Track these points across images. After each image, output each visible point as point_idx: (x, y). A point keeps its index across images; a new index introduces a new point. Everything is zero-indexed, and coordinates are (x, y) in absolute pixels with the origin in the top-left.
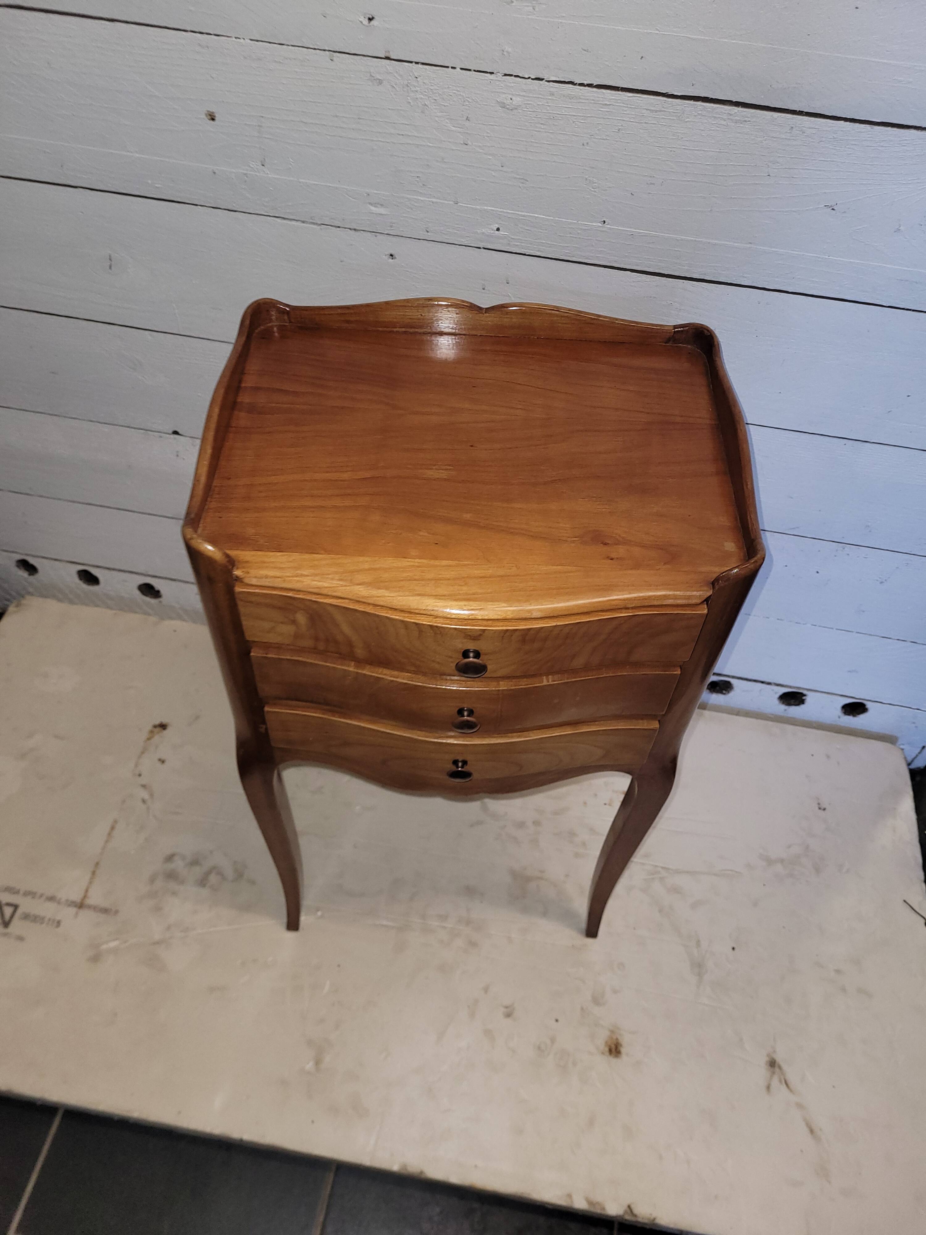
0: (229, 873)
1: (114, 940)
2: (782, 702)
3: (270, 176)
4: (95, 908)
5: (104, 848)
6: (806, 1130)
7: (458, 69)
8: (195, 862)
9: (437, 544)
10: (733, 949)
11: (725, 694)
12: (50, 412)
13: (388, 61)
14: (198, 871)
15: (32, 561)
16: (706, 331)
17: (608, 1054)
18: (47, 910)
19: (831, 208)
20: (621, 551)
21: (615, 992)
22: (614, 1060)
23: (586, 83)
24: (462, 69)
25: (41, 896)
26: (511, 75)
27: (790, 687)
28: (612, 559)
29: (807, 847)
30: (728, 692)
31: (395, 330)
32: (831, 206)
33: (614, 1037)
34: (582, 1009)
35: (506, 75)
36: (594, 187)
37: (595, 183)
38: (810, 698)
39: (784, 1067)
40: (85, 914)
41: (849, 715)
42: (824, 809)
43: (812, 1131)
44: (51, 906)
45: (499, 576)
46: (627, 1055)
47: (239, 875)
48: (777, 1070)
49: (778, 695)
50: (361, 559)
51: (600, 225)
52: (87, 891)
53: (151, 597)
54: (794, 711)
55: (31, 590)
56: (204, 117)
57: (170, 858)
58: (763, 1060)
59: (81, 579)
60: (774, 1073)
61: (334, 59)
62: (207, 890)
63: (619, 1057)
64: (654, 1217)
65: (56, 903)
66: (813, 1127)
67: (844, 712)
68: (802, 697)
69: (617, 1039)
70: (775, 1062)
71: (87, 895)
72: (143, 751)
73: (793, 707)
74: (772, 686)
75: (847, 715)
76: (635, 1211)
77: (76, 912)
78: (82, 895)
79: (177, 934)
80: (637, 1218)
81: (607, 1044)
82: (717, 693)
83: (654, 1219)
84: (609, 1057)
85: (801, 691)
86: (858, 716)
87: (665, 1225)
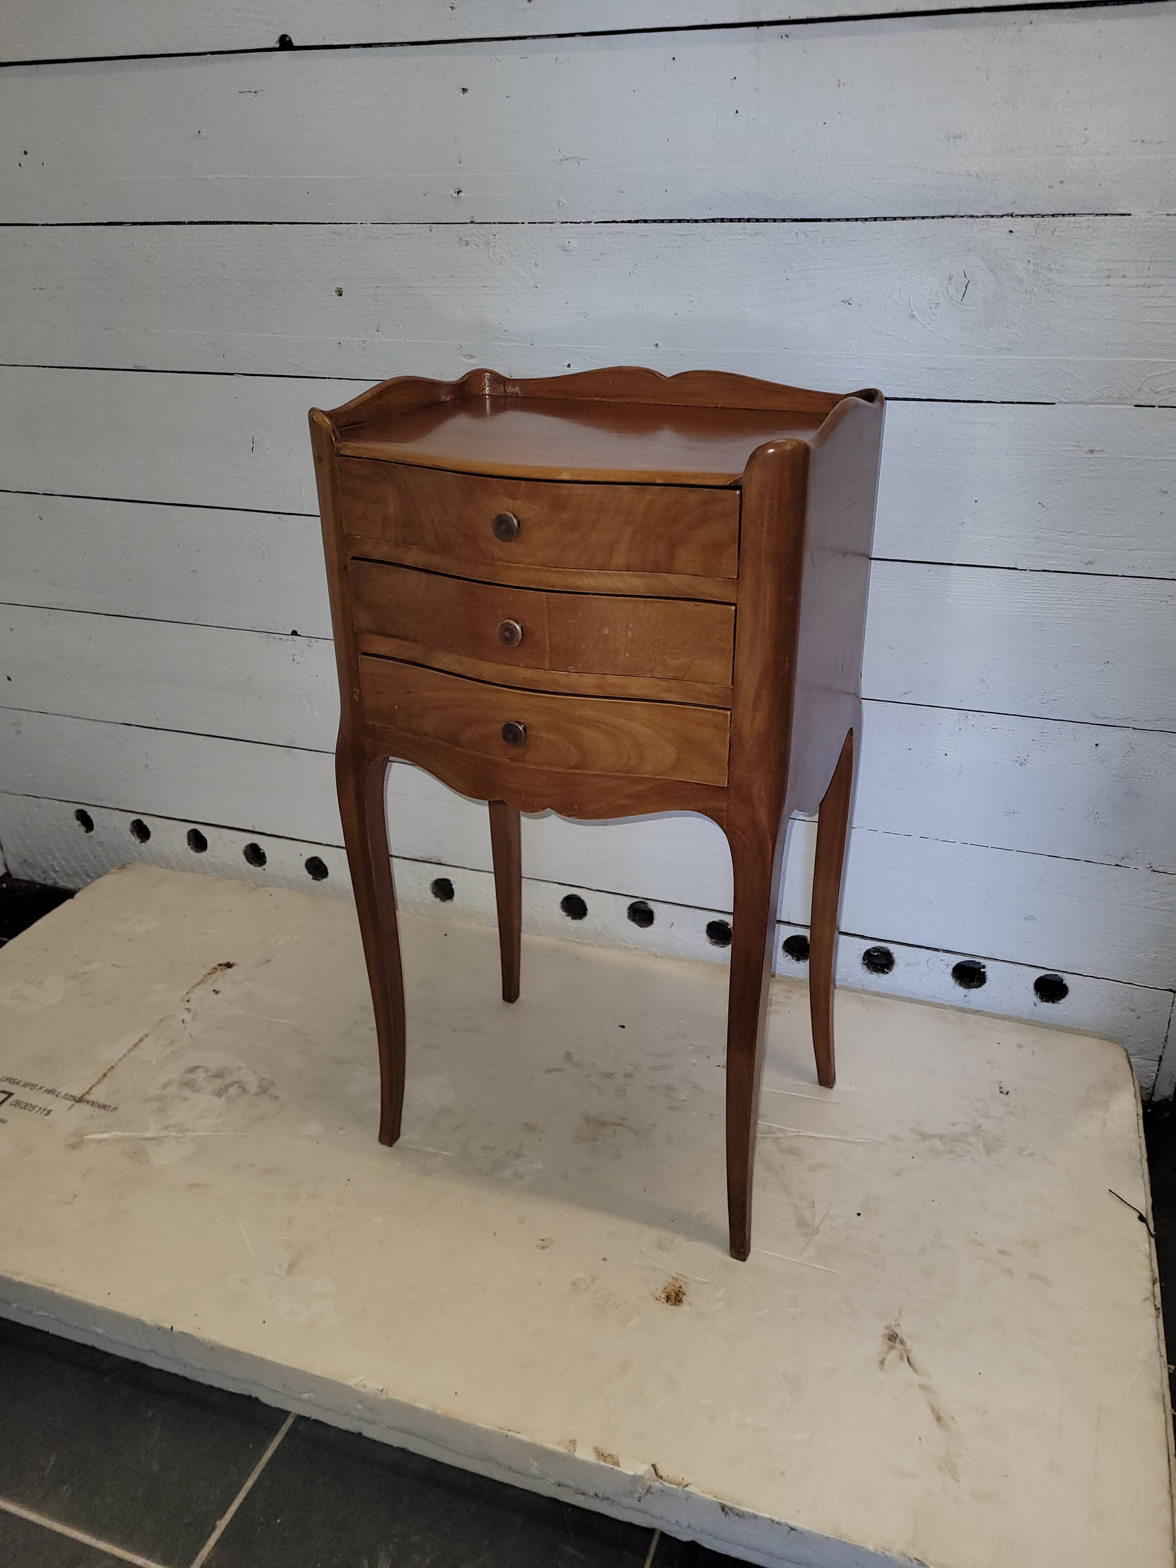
0: (253, 1088)
1: (103, 1132)
2: (956, 979)
4: (93, 1104)
5: (125, 1055)
6: (932, 1417)
7: (527, 224)
8: (219, 1075)
11: (887, 973)
13: (473, 225)
14: (219, 1083)
15: (147, 822)
17: (664, 1300)
18: (42, 1100)
21: (689, 1240)
22: (668, 1307)
25: (41, 1088)
26: (566, 222)
27: (963, 954)
29: (979, 1127)
33: (677, 1285)
34: (642, 1252)
35: (563, 223)
39: (909, 1344)
40: (81, 1109)
41: (1048, 1002)
42: (1007, 1093)
43: (939, 1419)
44: (48, 1097)
46: (690, 1304)
47: (263, 1090)
48: (898, 1345)
49: (950, 970)
52: (91, 1089)
54: (976, 996)
56: (335, 294)
57: (193, 1070)
58: (879, 1331)
59: (189, 844)
60: (892, 1348)
61: (433, 229)
62: (222, 1099)
63: (678, 1305)
64: (687, 1483)
65: (54, 1095)
66: (941, 1413)
67: (1039, 995)
68: (982, 970)
69: (680, 1287)
70: (897, 1336)
71: (90, 1092)
72: (199, 984)
73: (974, 989)
74: (939, 953)
75: (1045, 1002)
76: (661, 1472)
77: (73, 1105)
78: (86, 1091)
79: (174, 1134)
80: (663, 1480)
81: (666, 1290)
82: (877, 972)
83: (687, 1486)
84: (666, 1304)
85: (977, 960)
86: (1058, 1002)
87: (701, 1494)
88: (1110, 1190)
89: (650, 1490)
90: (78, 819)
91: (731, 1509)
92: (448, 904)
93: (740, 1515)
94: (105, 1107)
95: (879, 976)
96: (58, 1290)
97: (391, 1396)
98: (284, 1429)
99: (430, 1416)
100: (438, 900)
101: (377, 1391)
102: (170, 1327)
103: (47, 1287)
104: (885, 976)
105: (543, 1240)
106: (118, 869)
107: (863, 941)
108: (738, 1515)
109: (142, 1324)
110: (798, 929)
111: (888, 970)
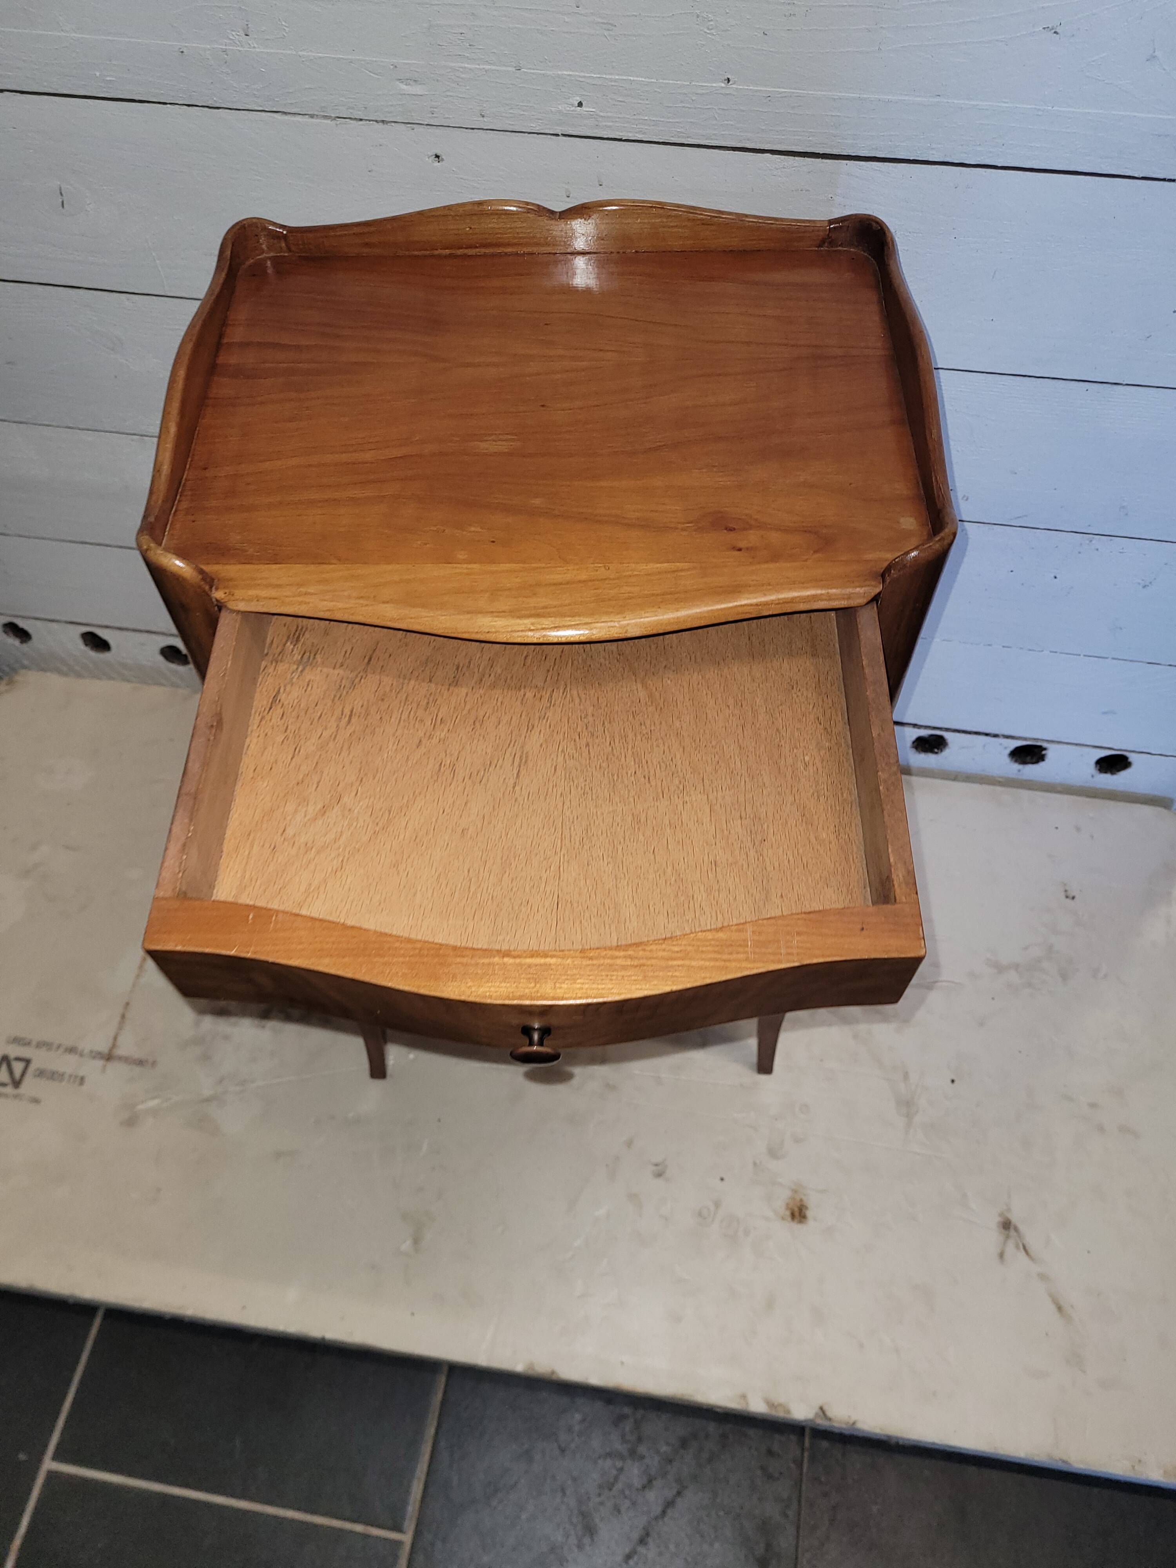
1: (153, 1098)
2: (1014, 759)
4: (126, 1060)
5: (134, 985)
6: (1054, 1307)
9: (493, 542)
10: (953, 1081)
11: (936, 753)
12: (17, 419)
15: (21, 624)
16: (874, 224)
17: (789, 1219)
18: (66, 1064)
19: (1053, 31)
20: (752, 538)
21: (797, 1140)
22: (795, 1226)
25: (59, 1047)
27: (1025, 739)
28: (740, 550)
29: (1050, 948)
30: (942, 751)
31: (436, 252)
32: (1053, 29)
33: (798, 1198)
34: (755, 1164)
36: (710, 27)
37: (712, 20)
38: (1052, 753)
39: (1021, 1227)
40: (116, 1069)
41: (1106, 772)
42: (1073, 898)
43: (1060, 1310)
44: (72, 1059)
45: (580, 582)
46: (814, 1219)
48: (1013, 1232)
49: (1008, 751)
50: (390, 567)
51: (723, 85)
52: (115, 1038)
53: (178, 664)
54: (1031, 771)
55: (26, 662)
58: (994, 1221)
59: (86, 645)
60: (1008, 1237)
63: (804, 1222)
64: (853, 1420)
65: (78, 1055)
66: (1062, 1303)
67: (1100, 770)
68: (1043, 751)
69: (801, 1200)
70: (1011, 1223)
71: (116, 1044)
73: (1030, 765)
74: (1000, 738)
75: (1103, 773)
76: (828, 1414)
77: (104, 1065)
78: (110, 1044)
79: (232, 1088)
80: (834, 1422)
81: (789, 1207)
82: (927, 753)
84: (792, 1222)
85: (1039, 744)
86: (1117, 773)
89: (821, 1431)
94: (142, 1062)
95: (932, 756)
102: (322, 1338)
104: (937, 755)
107: (918, 729)
111: (938, 749)
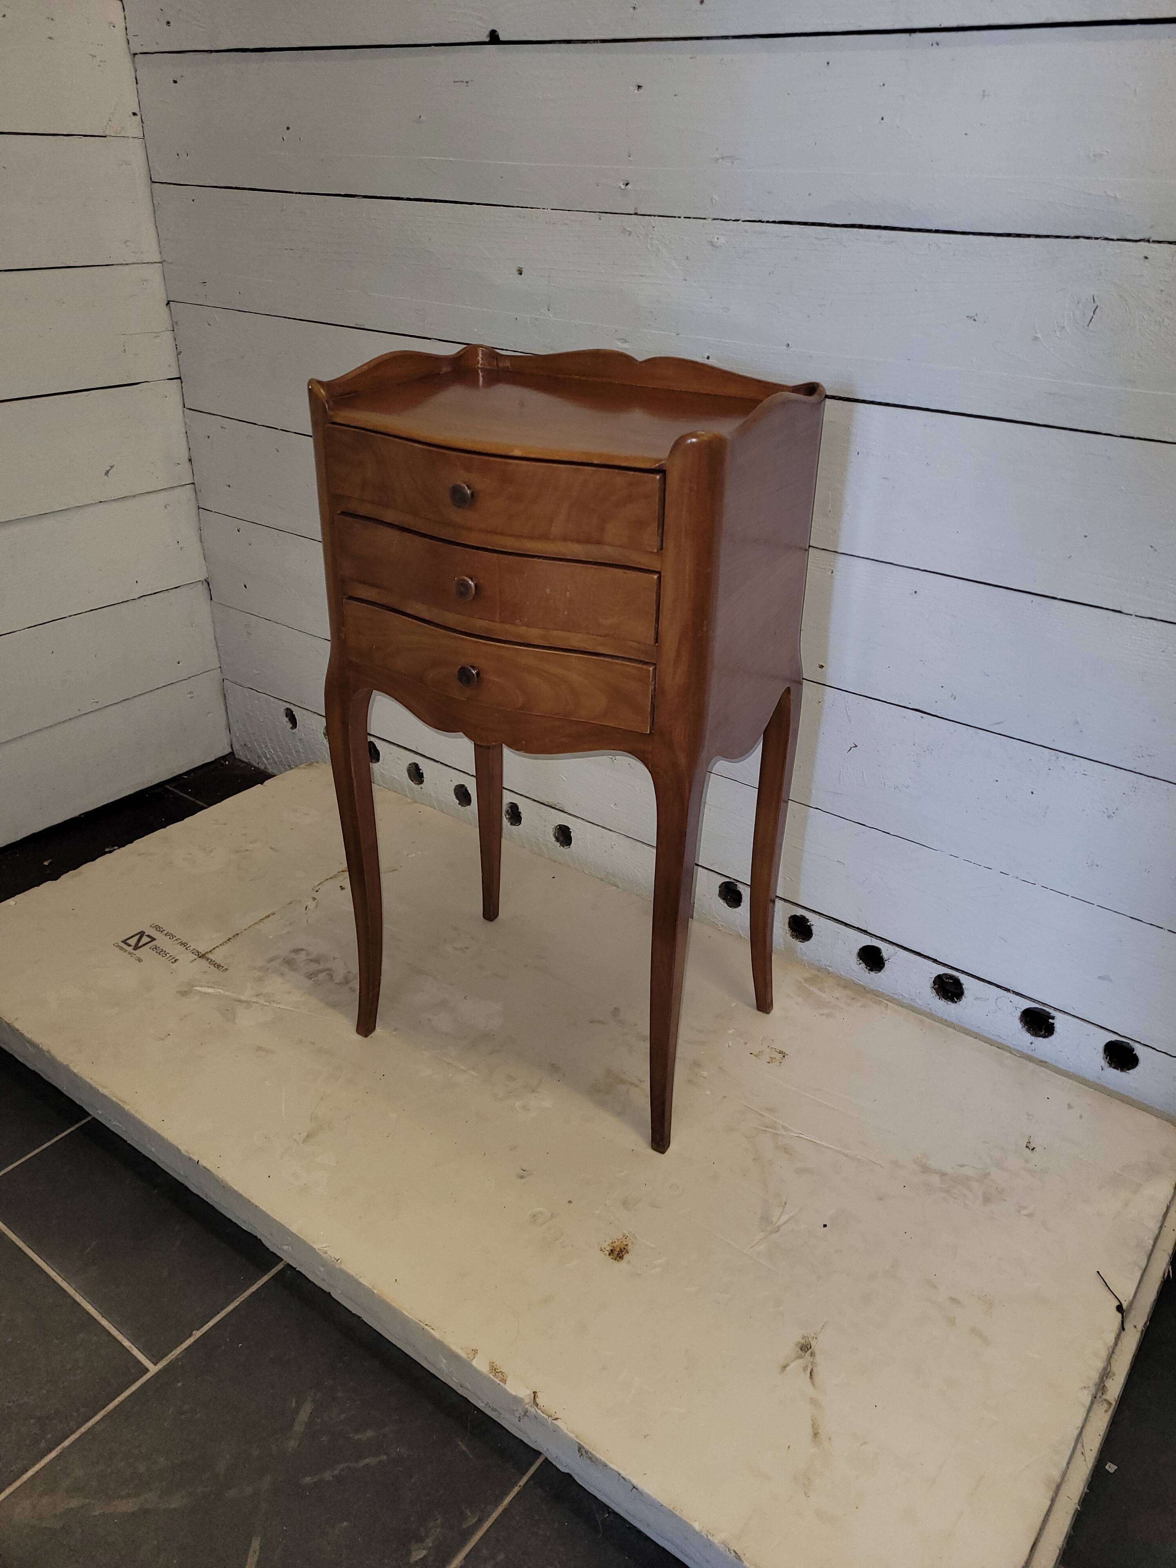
0: (338, 978)
1: (208, 987)
2: (1024, 1024)
3: (552, 319)
4: (211, 962)
5: (250, 926)
6: (810, 1431)
7: (682, 218)
8: (316, 961)
11: (956, 1002)
13: (636, 216)
14: (314, 967)
17: (607, 1253)
18: (174, 950)
19: (972, 319)
21: (652, 1205)
22: (609, 1260)
23: (771, 220)
24: (685, 218)
25: (178, 939)
26: (717, 219)
27: (1032, 1000)
29: (986, 1175)
32: (972, 317)
33: (624, 1243)
34: (605, 1205)
35: (714, 219)
36: (779, 312)
37: (780, 308)
38: (1060, 1025)
40: (201, 964)
41: (1117, 1069)
42: (1033, 1150)
43: (816, 1434)
44: (180, 948)
46: (629, 1262)
47: (346, 981)
48: (807, 1356)
49: (1018, 1013)
52: (214, 949)
56: (516, 272)
57: (297, 951)
58: (794, 1337)
60: (800, 1357)
61: (602, 218)
62: (311, 982)
63: (618, 1261)
64: (558, 1417)
65: (185, 948)
66: (820, 1431)
67: (1108, 1060)
68: (1050, 1020)
69: (627, 1245)
70: (811, 1348)
71: (212, 951)
72: (331, 878)
73: (1041, 1039)
74: (1009, 993)
75: (1114, 1068)
76: (538, 1401)
77: (195, 959)
78: (210, 949)
79: (262, 1001)
80: (538, 1408)
81: (612, 1245)
82: (946, 999)
83: (556, 1419)
84: (608, 1256)
85: (1047, 1009)
86: (1127, 1071)
87: (565, 1431)
88: (1098, 1272)
89: (527, 1413)
90: (287, 716)
91: (586, 1452)
92: (565, 850)
93: (592, 1459)
94: (219, 966)
95: (947, 1004)
96: (127, 1107)
97: (343, 1266)
98: (273, 1272)
99: (369, 1293)
100: (558, 844)
101: (333, 1259)
102: (197, 1161)
103: (120, 1103)
104: (953, 1005)
105: (524, 1171)
106: (307, 765)
107: (935, 965)
108: (590, 1458)
109: (179, 1151)
110: (874, 939)
111: (957, 1000)
